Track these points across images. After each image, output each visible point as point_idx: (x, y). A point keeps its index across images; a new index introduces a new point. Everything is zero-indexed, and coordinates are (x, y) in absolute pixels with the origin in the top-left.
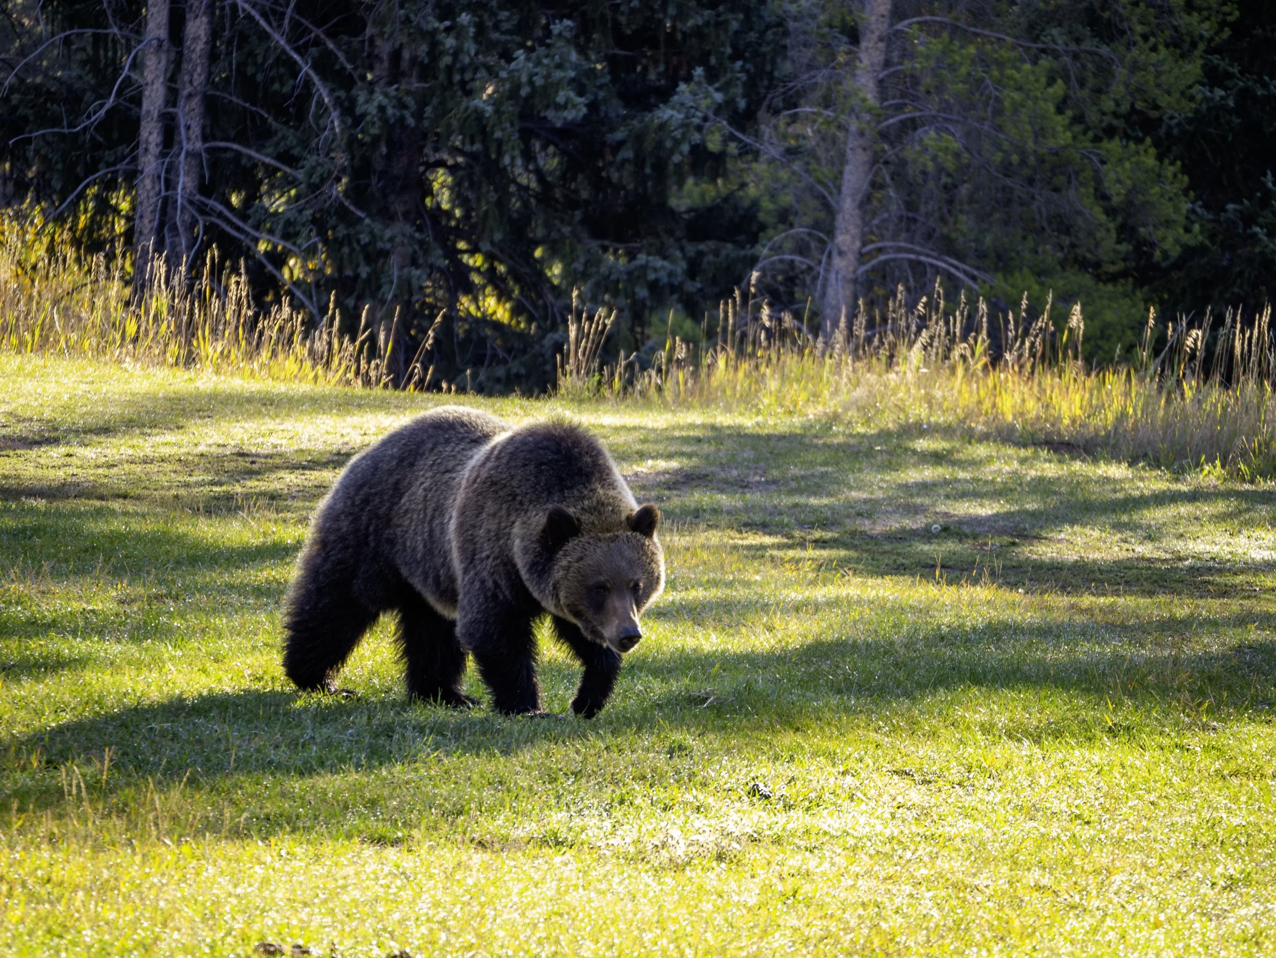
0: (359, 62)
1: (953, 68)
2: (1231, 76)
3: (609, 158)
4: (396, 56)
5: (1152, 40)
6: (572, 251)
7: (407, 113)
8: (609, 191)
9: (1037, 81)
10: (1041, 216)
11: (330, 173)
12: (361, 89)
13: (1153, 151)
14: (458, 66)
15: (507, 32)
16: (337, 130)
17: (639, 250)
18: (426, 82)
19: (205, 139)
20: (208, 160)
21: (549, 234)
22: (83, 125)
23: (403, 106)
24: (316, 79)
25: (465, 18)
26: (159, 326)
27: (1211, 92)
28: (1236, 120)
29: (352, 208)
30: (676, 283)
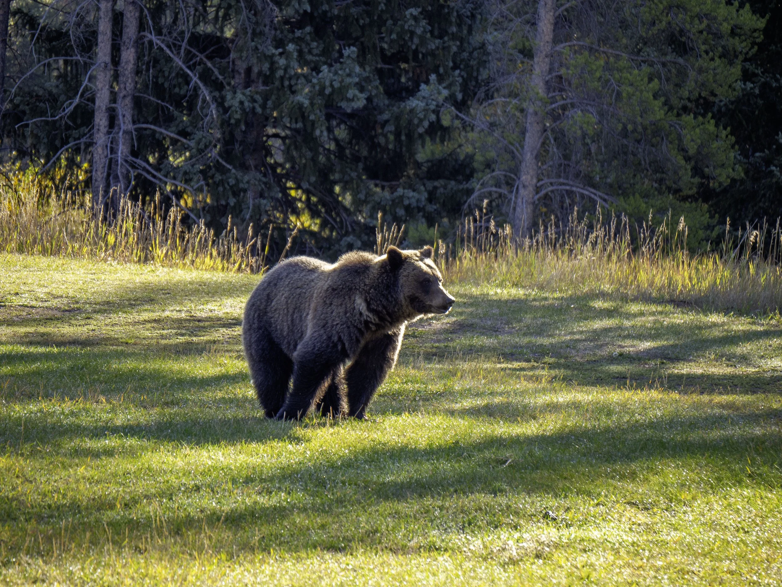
0: (226, 75)
1: (591, 72)
2: (756, 75)
3: (380, 131)
4: (249, 70)
5: (711, 54)
6: (358, 187)
7: (256, 105)
8: (379, 150)
9: (642, 80)
10: (646, 163)
11: (210, 142)
12: (229, 91)
13: (713, 122)
14: (287, 76)
15: (317, 55)
16: (215, 116)
17: (398, 186)
18: (267, 86)
19: (134, 122)
20: (136, 135)
21: (344, 177)
22: (60, 115)
23: (254, 101)
24: (201, 85)
25: (291, 47)
26: (128, 238)
27: (745, 84)
28: (760, 102)
29: (224, 163)
30: (422, 206)
